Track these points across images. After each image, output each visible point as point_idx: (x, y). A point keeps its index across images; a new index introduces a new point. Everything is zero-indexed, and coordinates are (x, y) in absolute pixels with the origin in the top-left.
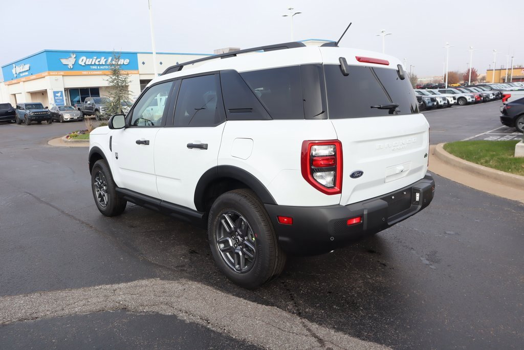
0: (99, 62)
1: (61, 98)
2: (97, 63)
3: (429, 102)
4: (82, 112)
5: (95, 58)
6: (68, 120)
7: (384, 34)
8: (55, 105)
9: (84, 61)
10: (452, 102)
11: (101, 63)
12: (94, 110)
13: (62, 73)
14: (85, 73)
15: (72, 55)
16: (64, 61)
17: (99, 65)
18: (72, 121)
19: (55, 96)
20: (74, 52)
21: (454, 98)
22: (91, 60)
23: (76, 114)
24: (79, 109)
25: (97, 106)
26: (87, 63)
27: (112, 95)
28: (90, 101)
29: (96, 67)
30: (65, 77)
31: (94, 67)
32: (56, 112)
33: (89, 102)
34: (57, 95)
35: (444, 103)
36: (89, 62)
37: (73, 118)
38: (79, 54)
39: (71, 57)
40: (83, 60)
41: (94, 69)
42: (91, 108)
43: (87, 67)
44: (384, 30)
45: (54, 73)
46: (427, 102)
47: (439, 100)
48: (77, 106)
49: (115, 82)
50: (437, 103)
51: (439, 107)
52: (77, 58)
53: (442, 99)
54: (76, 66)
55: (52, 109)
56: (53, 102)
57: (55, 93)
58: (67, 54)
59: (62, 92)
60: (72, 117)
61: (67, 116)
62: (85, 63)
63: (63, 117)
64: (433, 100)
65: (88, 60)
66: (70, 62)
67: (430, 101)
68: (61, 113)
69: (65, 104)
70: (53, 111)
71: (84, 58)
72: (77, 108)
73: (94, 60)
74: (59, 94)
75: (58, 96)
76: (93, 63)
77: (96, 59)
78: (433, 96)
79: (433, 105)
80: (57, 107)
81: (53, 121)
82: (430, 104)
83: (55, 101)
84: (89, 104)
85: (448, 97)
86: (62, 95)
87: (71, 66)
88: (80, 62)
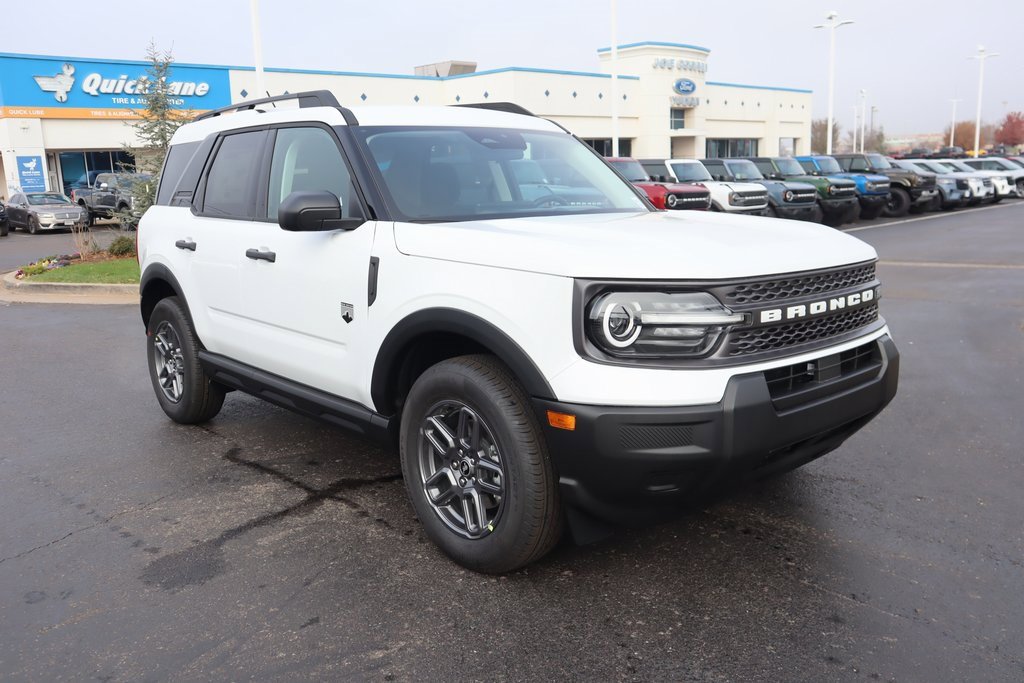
0: (134, 87)
1: (37, 173)
2: (129, 90)
3: (952, 191)
4: (90, 208)
5: (125, 77)
6: (51, 227)
7: (835, 23)
8: (20, 191)
9: (96, 85)
10: (1005, 189)
11: (137, 92)
12: (117, 204)
13: (40, 112)
14: (97, 113)
15: (65, 69)
16: (45, 84)
17: (134, 95)
18: (61, 230)
19: (21, 168)
20: (69, 62)
21: (1010, 181)
22: (114, 82)
23: (72, 213)
24: (81, 202)
25: (123, 195)
26: (103, 90)
27: (149, 166)
28: (108, 181)
29: (125, 101)
30: (47, 124)
31: (120, 100)
32: (21, 207)
33: (104, 185)
34: (27, 165)
35: (988, 194)
36: (108, 86)
37: (63, 224)
38: (83, 66)
39: (62, 74)
40: (92, 83)
41: (121, 106)
42: (110, 201)
43: (102, 99)
44: (834, 13)
45: (19, 112)
46: (947, 190)
47: (973, 185)
48: (78, 193)
49: (156, 130)
50: (971, 194)
51: (975, 202)
52: (77, 78)
53: (981, 184)
54: (76, 96)
55: (11, 201)
56: (17, 183)
57: (21, 161)
58: (51, 65)
59: (38, 159)
60: (61, 221)
61: (48, 218)
62: (98, 90)
63: (36, 221)
64: (962, 185)
65: (106, 81)
66: (61, 85)
67: (954, 187)
68: (32, 209)
69: (48, 189)
70: (14, 205)
71: (97, 77)
72: (76, 198)
73: (122, 83)
74: (32, 165)
75: (28, 169)
76: (119, 90)
77: (127, 80)
78: (960, 175)
79: (963, 197)
80: (24, 195)
81: (12, 230)
82: (955, 196)
83: (23, 181)
84: (106, 190)
85: (995, 177)
86: (38, 167)
87: (61, 94)
88: (86, 87)
